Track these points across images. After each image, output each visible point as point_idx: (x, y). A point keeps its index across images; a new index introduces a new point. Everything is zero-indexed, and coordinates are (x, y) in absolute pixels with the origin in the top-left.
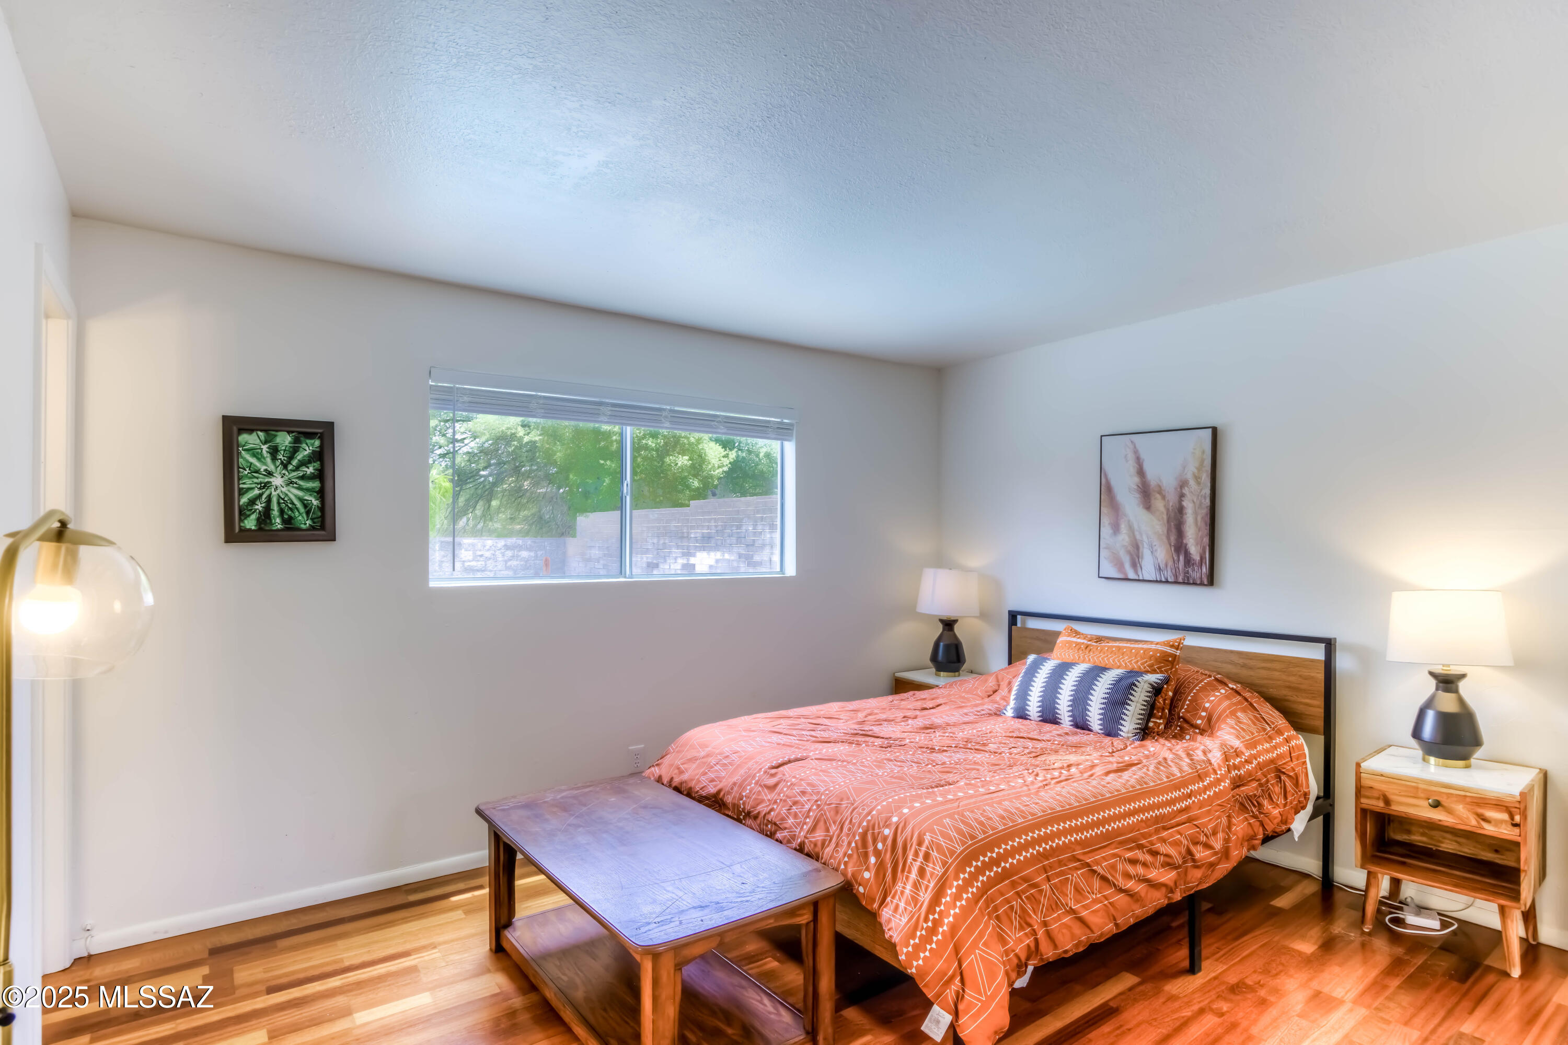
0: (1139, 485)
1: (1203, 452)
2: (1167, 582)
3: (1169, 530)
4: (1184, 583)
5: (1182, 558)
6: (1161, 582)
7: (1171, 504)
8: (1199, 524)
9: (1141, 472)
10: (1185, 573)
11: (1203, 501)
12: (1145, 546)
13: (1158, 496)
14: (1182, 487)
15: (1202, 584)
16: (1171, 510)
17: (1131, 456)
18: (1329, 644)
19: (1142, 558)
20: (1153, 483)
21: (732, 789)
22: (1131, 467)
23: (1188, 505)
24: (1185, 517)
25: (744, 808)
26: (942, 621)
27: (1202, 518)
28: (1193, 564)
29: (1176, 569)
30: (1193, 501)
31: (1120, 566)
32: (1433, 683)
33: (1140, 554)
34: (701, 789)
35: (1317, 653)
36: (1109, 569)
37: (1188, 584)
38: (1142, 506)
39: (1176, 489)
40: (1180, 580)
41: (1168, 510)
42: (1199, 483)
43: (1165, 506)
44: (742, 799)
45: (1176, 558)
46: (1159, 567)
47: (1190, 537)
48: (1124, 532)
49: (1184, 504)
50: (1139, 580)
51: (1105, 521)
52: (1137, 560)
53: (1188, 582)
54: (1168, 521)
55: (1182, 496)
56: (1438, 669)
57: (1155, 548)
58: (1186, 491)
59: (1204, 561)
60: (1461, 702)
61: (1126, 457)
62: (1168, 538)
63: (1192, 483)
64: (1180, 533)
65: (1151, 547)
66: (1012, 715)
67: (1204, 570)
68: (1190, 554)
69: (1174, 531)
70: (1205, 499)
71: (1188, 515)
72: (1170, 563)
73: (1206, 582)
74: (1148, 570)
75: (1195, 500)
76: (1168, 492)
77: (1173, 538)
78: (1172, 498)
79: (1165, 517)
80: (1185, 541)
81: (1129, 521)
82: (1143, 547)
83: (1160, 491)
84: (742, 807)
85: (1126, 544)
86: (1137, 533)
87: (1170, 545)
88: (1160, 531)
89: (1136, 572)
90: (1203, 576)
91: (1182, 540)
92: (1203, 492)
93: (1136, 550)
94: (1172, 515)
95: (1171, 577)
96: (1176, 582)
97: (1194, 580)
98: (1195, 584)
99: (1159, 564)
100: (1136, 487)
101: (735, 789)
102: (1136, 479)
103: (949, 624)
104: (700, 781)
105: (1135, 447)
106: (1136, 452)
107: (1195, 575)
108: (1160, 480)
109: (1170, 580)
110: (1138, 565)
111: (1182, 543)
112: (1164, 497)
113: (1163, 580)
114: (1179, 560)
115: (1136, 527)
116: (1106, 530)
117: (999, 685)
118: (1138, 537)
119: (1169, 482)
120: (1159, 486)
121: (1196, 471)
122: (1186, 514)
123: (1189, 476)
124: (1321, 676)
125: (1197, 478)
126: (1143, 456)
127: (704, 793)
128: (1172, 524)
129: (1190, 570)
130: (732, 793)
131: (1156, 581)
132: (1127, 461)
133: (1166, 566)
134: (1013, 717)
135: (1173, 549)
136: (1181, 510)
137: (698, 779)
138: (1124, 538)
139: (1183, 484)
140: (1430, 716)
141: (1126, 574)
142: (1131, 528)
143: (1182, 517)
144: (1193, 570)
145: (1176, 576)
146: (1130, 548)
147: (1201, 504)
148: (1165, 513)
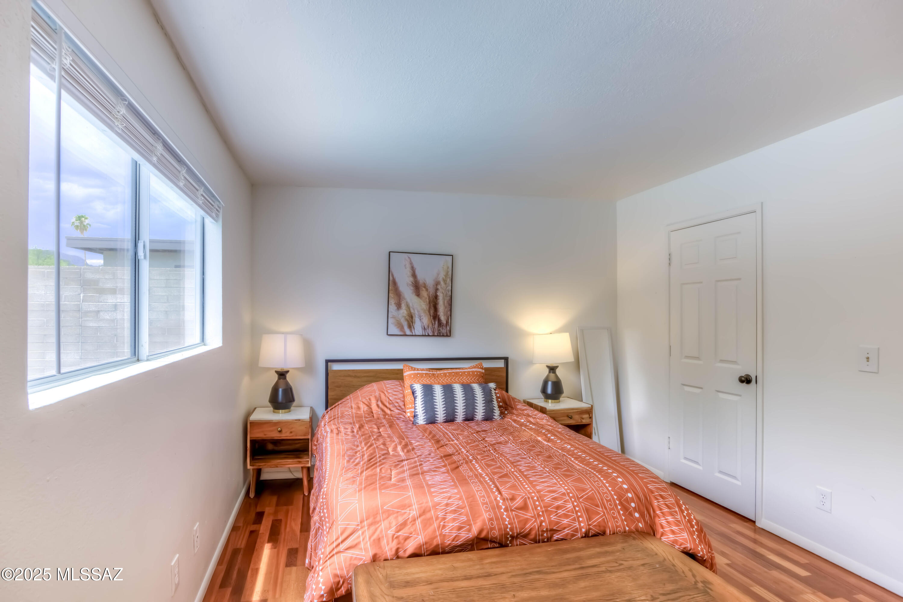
0: (413, 282)
1: (448, 268)
2: (429, 335)
3: (430, 308)
4: (438, 336)
5: (437, 322)
6: (425, 336)
7: (431, 294)
8: (446, 304)
9: (414, 275)
10: (438, 330)
11: (448, 293)
12: (416, 316)
13: (424, 289)
14: (436, 285)
15: (447, 336)
16: (431, 297)
17: (408, 266)
18: (506, 359)
19: (415, 323)
20: (421, 282)
21: (492, 524)
22: (408, 271)
23: (440, 294)
24: (438, 300)
25: (513, 533)
26: (277, 372)
27: (447, 302)
28: (443, 326)
29: (434, 328)
30: (443, 293)
31: (401, 328)
32: (547, 370)
33: (413, 321)
34: (453, 541)
35: (501, 364)
36: (393, 330)
37: (440, 336)
38: (414, 294)
39: (434, 286)
40: (436, 334)
41: (429, 297)
42: (446, 284)
43: (428, 294)
44: (507, 528)
45: (433, 323)
46: (424, 327)
47: (441, 311)
48: (404, 308)
49: (438, 294)
50: (413, 335)
51: (392, 302)
52: (411, 324)
53: (440, 335)
54: (429, 303)
55: (437, 290)
56: (549, 365)
57: (422, 317)
58: (439, 287)
59: (448, 324)
60: (557, 377)
61: (405, 266)
62: (429, 312)
63: (442, 283)
64: (436, 309)
65: (420, 316)
66: (425, 423)
67: (448, 328)
68: (441, 320)
69: (432, 308)
70: (449, 292)
71: (440, 300)
72: (430, 325)
73: (449, 335)
74: (418, 329)
75: (444, 292)
76: (429, 287)
77: (432, 312)
78: (432, 291)
79: (428, 300)
80: (438, 314)
81: (407, 302)
82: (415, 317)
83: (425, 286)
84: (511, 533)
85: (405, 315)
86: (411, 309)
87: (430, 316)
88: (425, 308)
89: (411, 331)
90: (447, 332)
91: (437, 313)
92: (448, 288)
93: (411, 319)
94: (432, 299)
95: (431, 333)
96: (434, 336)
97: (443, 334)
98: (443, 336)
99: (424, 326)
100: (411, 283)
101: (495, 523)
102: (411, 279)
103: (282, 375)
104: (445, 535)
105: (411, 261)
106: (411, 263)
107: (444, 331)
108: (425, 281)
109: (430, 334)
110: (412, 327)
111: (437, 314)
112: (427, 290)
113: (427, 334)
114: (435, 323)
115: (411, 305)
116: (393, 307)
117: (371, 408)
118: (412, 311)
119: (430, 282)
120: (425, 284)
121: (444, 277)
122: (439, 299)
123: (441, 279)
124: (505, 374)
125: (445, 281)
126: (415, 266)
127: (459, 542)
128: (432, 304)
129: (441, 330)
130: (495, 526)
131: (423, 335)
132: (406, 268)
133: (428, 327)
134: (426, 424)
135: (432, 318)
136: (436, 297)
137: (440, 535)
138: (403, 311)
139: (437, 283)
140: (550, 385)
141: (405, 332)
142: (408, 306)
143: (437, 301)
144: (443, 329)
145: (433, 332)
146: (407, 317)
147: (446, 294)
148: (428, 298)
